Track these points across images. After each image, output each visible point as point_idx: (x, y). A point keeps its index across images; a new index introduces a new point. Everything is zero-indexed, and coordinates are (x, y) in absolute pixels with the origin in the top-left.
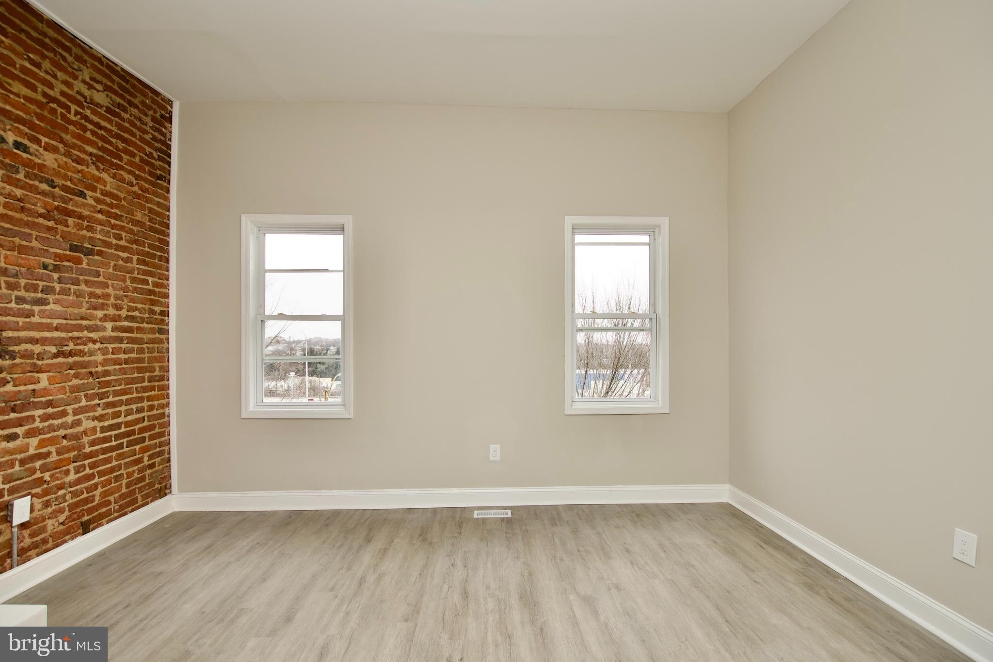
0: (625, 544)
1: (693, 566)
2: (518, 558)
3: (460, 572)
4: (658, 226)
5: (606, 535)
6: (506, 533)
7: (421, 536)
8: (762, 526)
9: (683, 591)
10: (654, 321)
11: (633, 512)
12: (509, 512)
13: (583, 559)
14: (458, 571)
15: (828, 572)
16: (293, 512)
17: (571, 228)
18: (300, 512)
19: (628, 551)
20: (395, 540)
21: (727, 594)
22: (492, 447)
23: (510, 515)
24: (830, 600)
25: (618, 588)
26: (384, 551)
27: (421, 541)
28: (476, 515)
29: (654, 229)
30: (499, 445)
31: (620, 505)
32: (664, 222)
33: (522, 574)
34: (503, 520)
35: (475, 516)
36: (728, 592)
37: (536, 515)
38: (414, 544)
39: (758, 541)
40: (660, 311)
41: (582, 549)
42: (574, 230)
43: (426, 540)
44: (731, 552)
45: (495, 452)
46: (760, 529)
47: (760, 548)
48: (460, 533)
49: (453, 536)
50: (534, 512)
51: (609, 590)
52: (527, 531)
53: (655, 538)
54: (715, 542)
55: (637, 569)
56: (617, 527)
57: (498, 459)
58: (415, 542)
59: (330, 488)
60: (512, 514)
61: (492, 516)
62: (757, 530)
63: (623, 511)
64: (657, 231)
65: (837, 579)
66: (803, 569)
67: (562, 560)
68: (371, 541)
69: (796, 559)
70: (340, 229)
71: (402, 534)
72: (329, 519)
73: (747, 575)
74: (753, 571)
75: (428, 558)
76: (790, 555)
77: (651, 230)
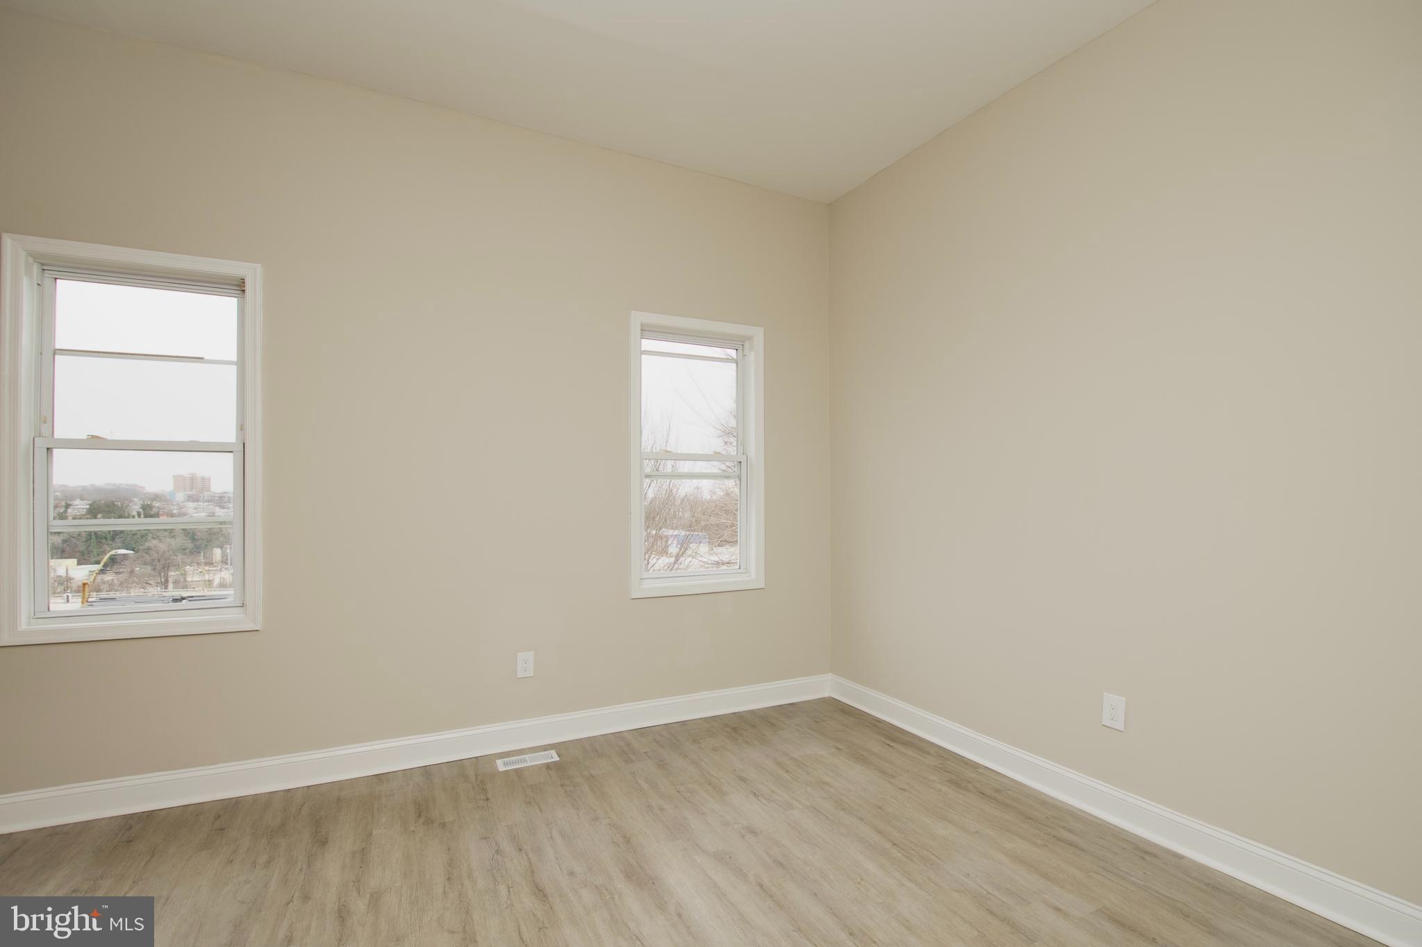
0: (735, 770)
1: (827, 784)
2: (597, 819)
3: (515, 861)
4: (750, 338)
5: (705, 763)
6: (562, 786)
7: (419, 816)
8: (879, 721)
9: (830, 817)
10: (744, 464)
11: (726, 725)
12: (553, 753)
13: (689, 802)
14: (512, 860)
15: (966, 763)
16: (131, 818)
17: (639, 330)
18: (150, 815)
19: (743, 779)
20: (374, 832)
21: (879, 810)
22: (521, 656)
23: (556, 758)
24: (982, 795)
25: (752, 831)
26: (362, 856)
27: (424, 824)
28: (501, 766)
29: (744, 342)
30: (533, 652)
31: (706, 720)
32: (758, 334)
33: (614, 842)
34: (548, 766)
35: (502, 768)
36: (880, 808)
37: (596, 751)
38: (414, 831)
39: (883, 739)
40: (752, 452)
41: (682, 788)
42: (644, 332)
43: (433, 822)
44: (860, 758)
45: (525, 664)
46: (878, 724)
47: (888, 747)
48: (487, 799)
49: (478, 806)
50: (592, 748)
51: (743, 837)
52: (593, 777)
53: (767, 756)
54: (839, 749)
55: (764, 801)
56: (715, 749)
57: (530, 673)
58: (412, 828)
59: (214, 762)
60: (559, 756)
61: (529, 764)
62: (875, 725)
63: (713, 727)
64: (747, 345)
65: (977, 770)
66: (941, 764)
67: (662, 809)
68: (327, 842)
69: (929, 753)
70: (239, 287)
71: (384, 820)
72: (219, 817)
73: (890, 782)
74: (894, 777)
75: (449, 849)
76: (921, 750)
77: (738, 343)
